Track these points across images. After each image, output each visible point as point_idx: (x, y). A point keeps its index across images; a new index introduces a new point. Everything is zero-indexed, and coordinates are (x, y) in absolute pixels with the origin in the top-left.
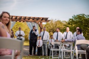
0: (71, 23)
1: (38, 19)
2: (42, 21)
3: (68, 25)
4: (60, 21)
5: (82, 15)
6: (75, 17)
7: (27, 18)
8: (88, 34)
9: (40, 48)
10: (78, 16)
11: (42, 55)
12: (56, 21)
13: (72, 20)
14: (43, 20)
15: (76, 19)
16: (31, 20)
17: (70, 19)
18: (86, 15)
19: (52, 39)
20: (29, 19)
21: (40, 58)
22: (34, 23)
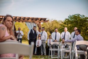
0: (67, 23)
1: (37, 19)
2: (40, 22)
3: (64, 25)
4: (56, 21)
5: (77, 15)
6: (71, 17)
7: (26, 19)
8: (83, 34)
9: (39, 48)
10: (73, 16)
11: (41, 55)
12: (52, 20)
13: (68, 20)
14: (42, 20)
15: (72, 19)
16: (30, 20)
17: (66, 19)
18: (81, 15)
19: (51, 39)
20: (28, 20)
21: (39, 58)
22: (33, 23)
